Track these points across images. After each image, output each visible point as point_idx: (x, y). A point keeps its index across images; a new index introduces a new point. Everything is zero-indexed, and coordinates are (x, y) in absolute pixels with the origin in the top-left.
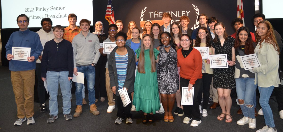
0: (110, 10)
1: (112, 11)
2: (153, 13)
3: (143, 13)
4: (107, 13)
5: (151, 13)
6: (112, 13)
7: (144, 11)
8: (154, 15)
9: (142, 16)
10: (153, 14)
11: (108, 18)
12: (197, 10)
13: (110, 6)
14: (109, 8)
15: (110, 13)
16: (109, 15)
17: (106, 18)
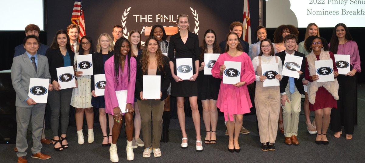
0: (79, 9)
1: (81, 10)
2: (140, 16)
3: (125, 15)
4: (74, 14)
5: (136, 16)
6: (81, 13)
7: (126, 12)
8: (141, 19)
9: (124, 19)
10: (139, 18)
11: (75, 21)
12: (195, 15)
13: (79, 3)
14: (77, 6)
15: (79, 14)
16: (78, 16)
17: (73, 20)
